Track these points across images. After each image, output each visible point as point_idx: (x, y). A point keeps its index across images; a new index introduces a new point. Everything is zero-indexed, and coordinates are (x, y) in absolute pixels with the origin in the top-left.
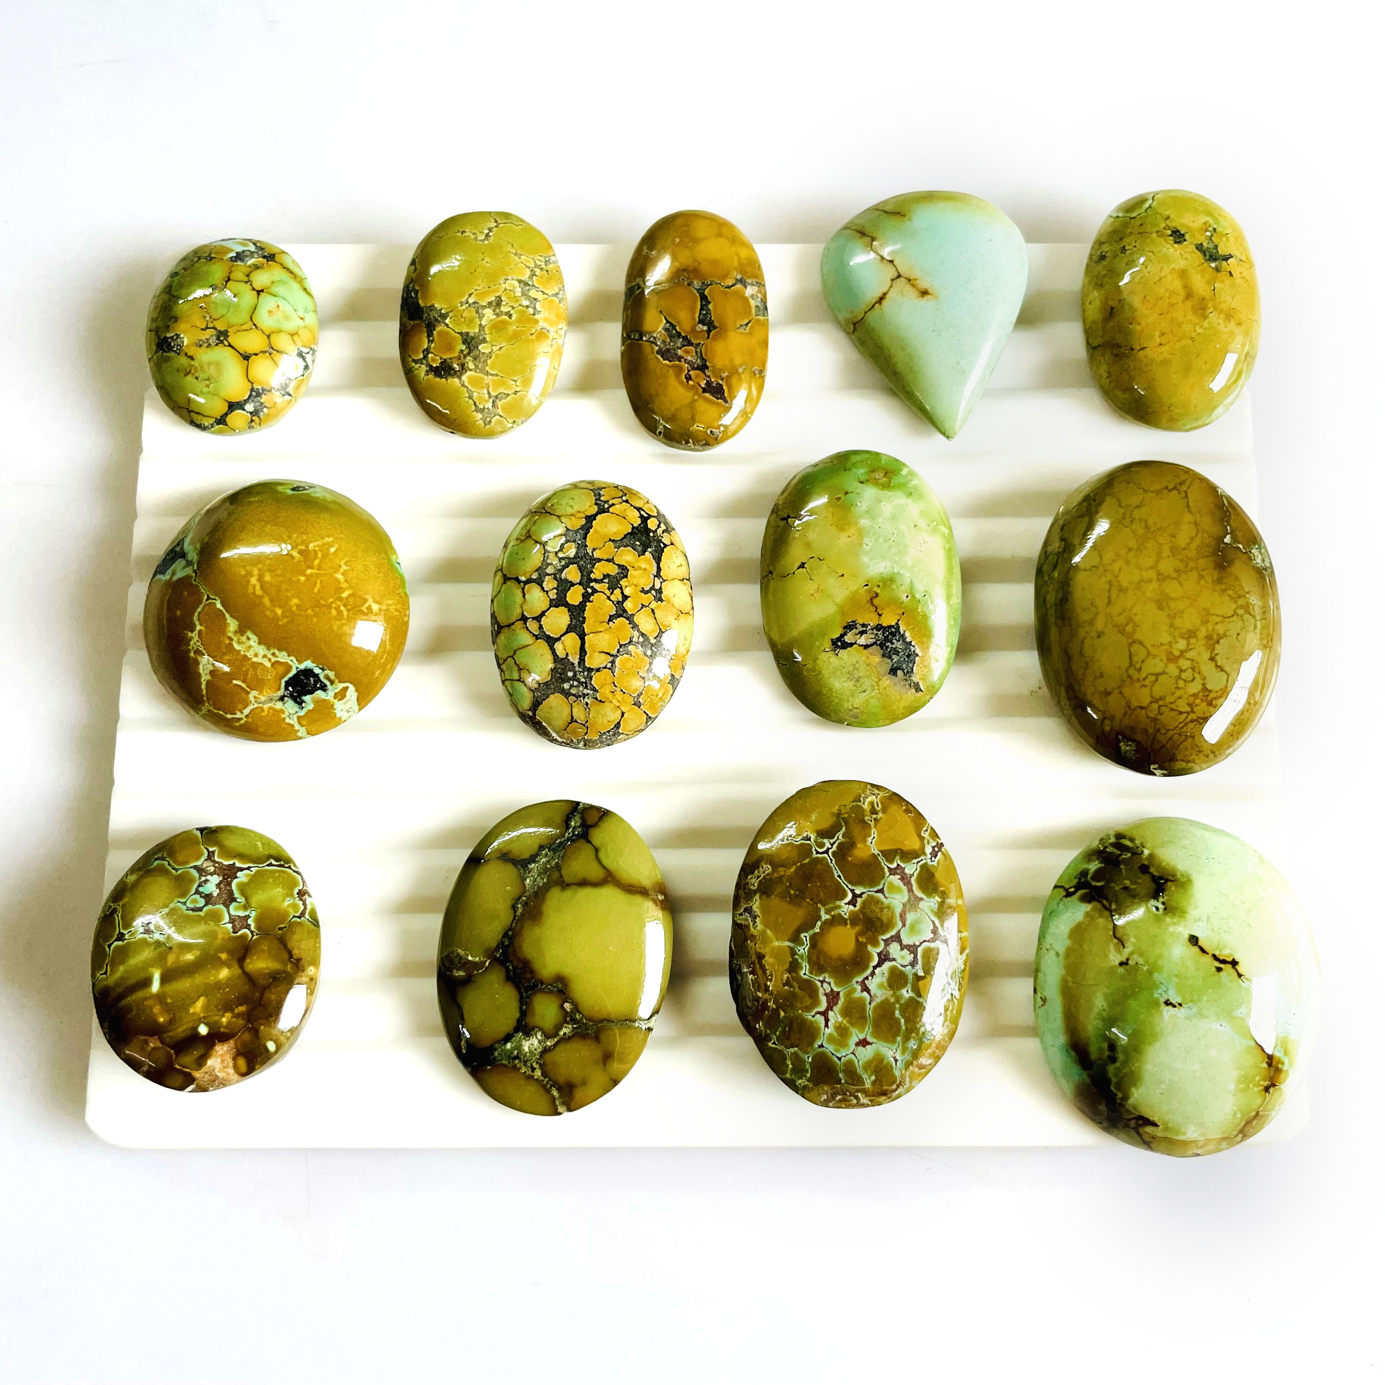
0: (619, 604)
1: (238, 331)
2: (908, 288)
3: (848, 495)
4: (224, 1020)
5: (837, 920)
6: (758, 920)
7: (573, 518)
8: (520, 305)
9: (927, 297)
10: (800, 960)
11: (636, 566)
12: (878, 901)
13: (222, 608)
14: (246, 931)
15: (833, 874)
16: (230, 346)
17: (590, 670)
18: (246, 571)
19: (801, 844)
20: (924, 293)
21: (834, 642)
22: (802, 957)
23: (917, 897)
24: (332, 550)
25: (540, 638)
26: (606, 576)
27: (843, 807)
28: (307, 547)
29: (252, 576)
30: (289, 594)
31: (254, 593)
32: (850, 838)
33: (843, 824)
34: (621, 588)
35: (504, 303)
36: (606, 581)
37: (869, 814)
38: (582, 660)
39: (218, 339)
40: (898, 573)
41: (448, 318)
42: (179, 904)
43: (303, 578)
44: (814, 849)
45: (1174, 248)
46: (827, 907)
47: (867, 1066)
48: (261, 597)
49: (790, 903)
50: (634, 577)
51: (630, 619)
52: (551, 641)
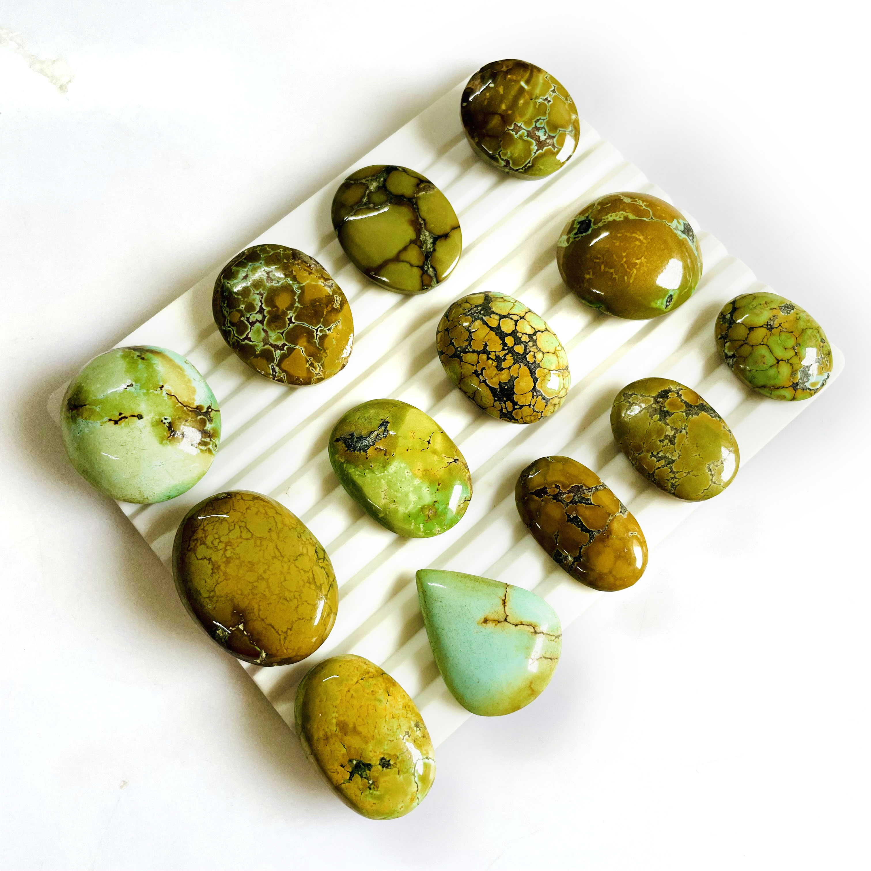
0: (488, 353)
1: (766, 335)
2: (496, 618)
3: (436, 490)
4: (488, 94)
5: (291, 307)
6: (323, 285)
7: (543, 375)
8: (662, 450)
9: (483, 620)
10: (294, 282)
11: (497, 376)
12: (280, 329)
13: (643, 219)
14: (512, 128)
15: (307, 323)
16: (762, 326)
17: (476, 319)
18: (648, 239)
19: (329, 326)
20: (486, 621)
21: (387, 423)
22: (294, 284)
23: (266, 345)
24: (626, 278)
25: (508, 315)
26: (505, 360)
27: (326, 356)
28: (636, 269)
29: (644, 239)
30: (622, 244)
31: (636, 233)
32: (312, 343)
33: (320, 347)
34: (494, 360)
35: (669, 444)
36: (503, 358)
37: (313, 362)
38: (482, 320)
39: (770, 325)
40: (384, 472)
41: (685, 415)
42: (545, 118)
43: (624, 254)
44: (323, 327)
45: (382, 753)
46: (299, 309)
47: (238, 272)
48: (632, 234)
49: (315, 299)
50: (494, 370)
51: (479, 353)
52: (502, 317)
